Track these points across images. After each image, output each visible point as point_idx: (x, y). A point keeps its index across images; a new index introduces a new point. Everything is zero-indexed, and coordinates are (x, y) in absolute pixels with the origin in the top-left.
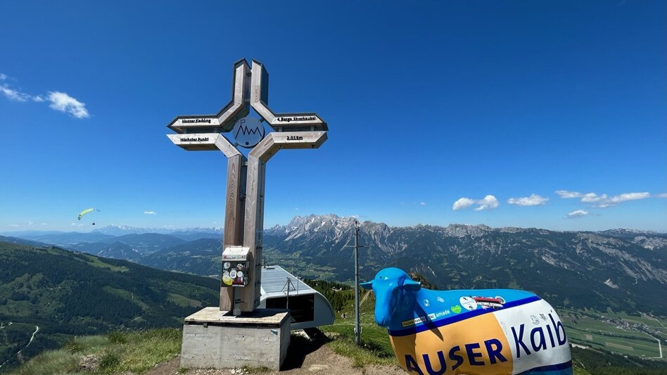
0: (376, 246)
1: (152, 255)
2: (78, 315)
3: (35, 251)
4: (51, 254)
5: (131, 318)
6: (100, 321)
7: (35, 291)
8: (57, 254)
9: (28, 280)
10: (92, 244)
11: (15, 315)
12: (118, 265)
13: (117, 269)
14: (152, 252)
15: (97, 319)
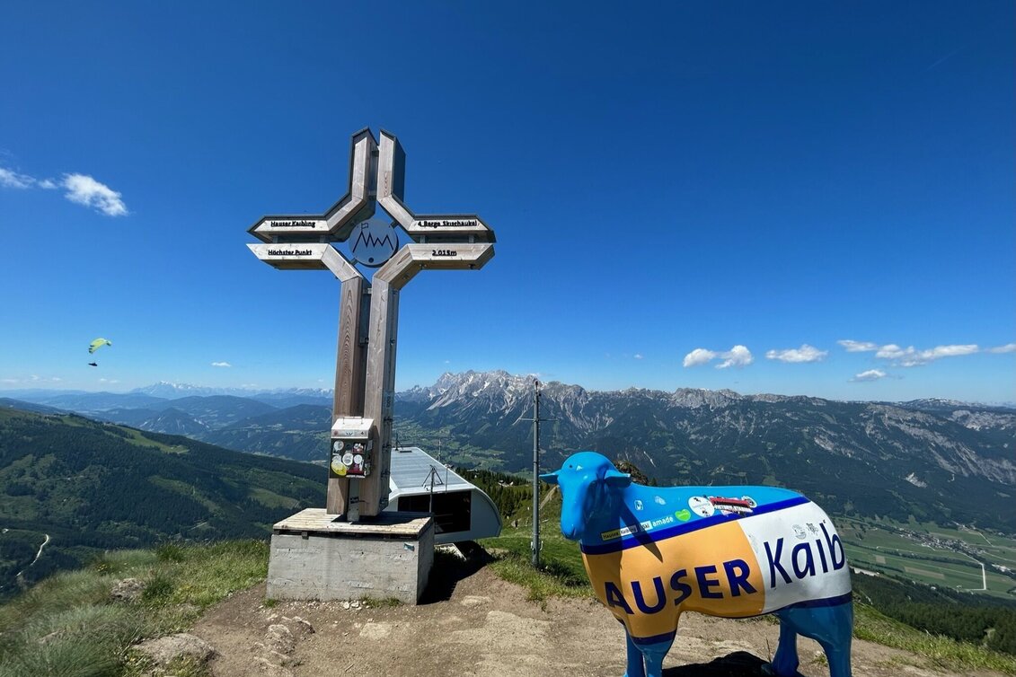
0: (567, 420)
1: (223, 429)
2: (109, 518)
3: (42, 420)
4: (68, 426)
5: (192, 524)
6: (144, 528)
7: (44, 481)
8: (76, 425)
9: (33, 465)
10: (132, 411)
11: (13, 517)
12: (171, 444)
13: (171, 449)
14: (225, 425)
15: (139, 525)
